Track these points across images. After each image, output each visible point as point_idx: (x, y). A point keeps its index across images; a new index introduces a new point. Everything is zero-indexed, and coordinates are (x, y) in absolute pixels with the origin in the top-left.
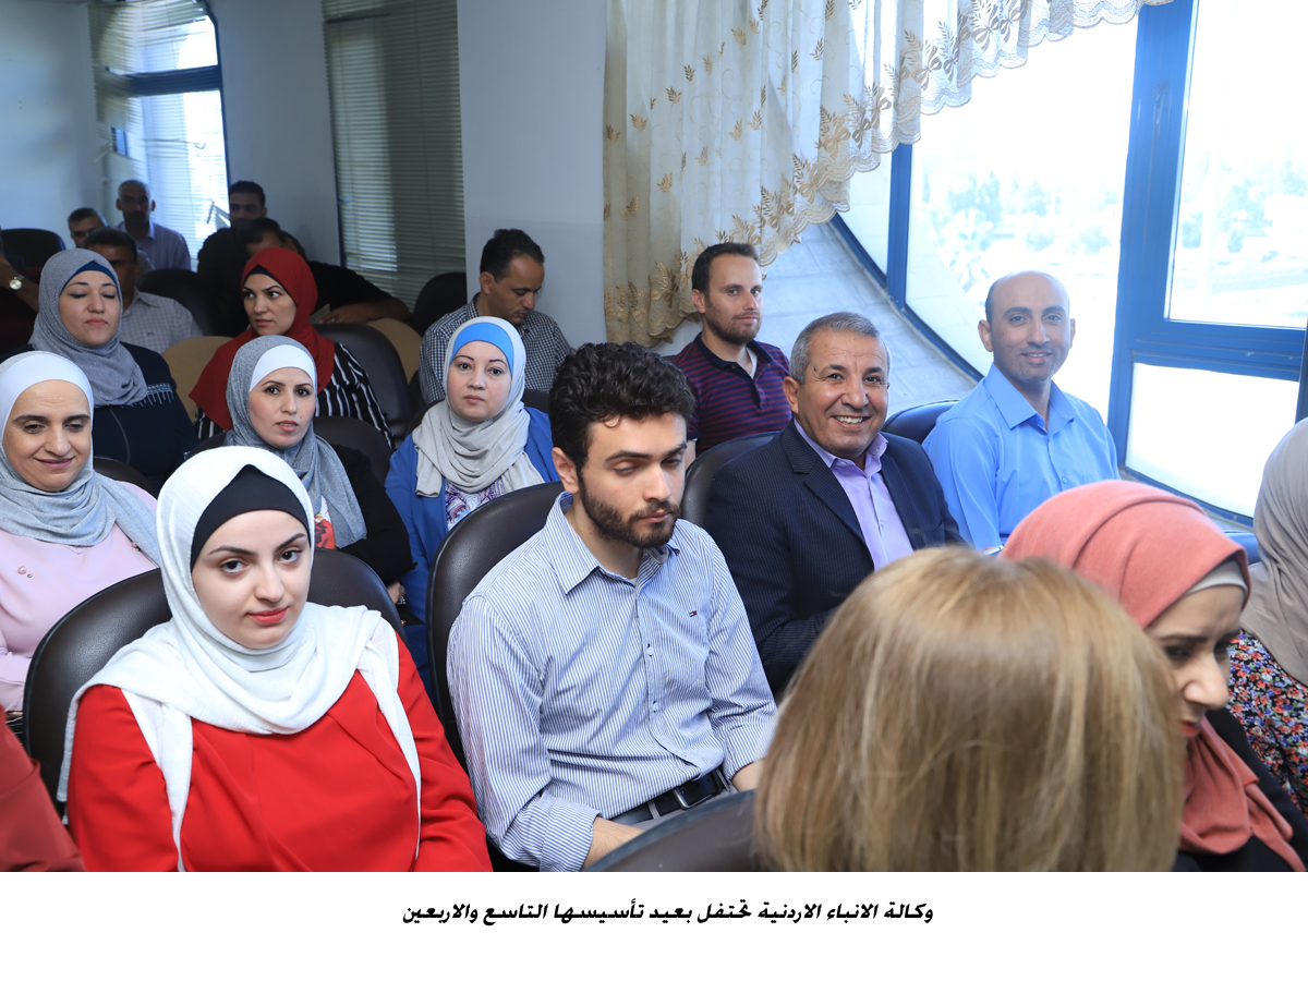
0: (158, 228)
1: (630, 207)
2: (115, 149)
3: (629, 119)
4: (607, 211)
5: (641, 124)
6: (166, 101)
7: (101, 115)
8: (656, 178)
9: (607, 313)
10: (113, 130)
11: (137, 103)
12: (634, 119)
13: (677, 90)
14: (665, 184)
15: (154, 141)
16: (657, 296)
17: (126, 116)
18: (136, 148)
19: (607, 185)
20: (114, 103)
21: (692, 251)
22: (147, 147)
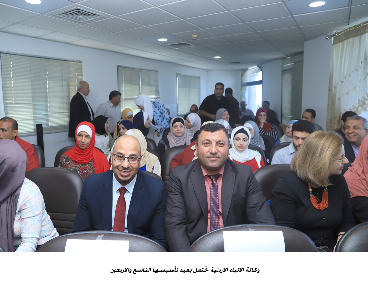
0: (247, 109)
1: (332, 104)
2: (243, 96)
3: (333, 87)
4: (328, 105)
5: (335, 87)
6: (253, 87)
7: (241, 90)
8: (337, 98)
9: (327, 125)
10: (243, 92)
11: (248, 87)
12: (334, 87)
13: (343, 81)
14: (339, 99)
15: (250, 94)
16: (336, 121)
17: (245, 90)
18: (247, 95)
19: (328, 100)
20: (244, 88)
21: (343, 112)
22: (249, 95)
